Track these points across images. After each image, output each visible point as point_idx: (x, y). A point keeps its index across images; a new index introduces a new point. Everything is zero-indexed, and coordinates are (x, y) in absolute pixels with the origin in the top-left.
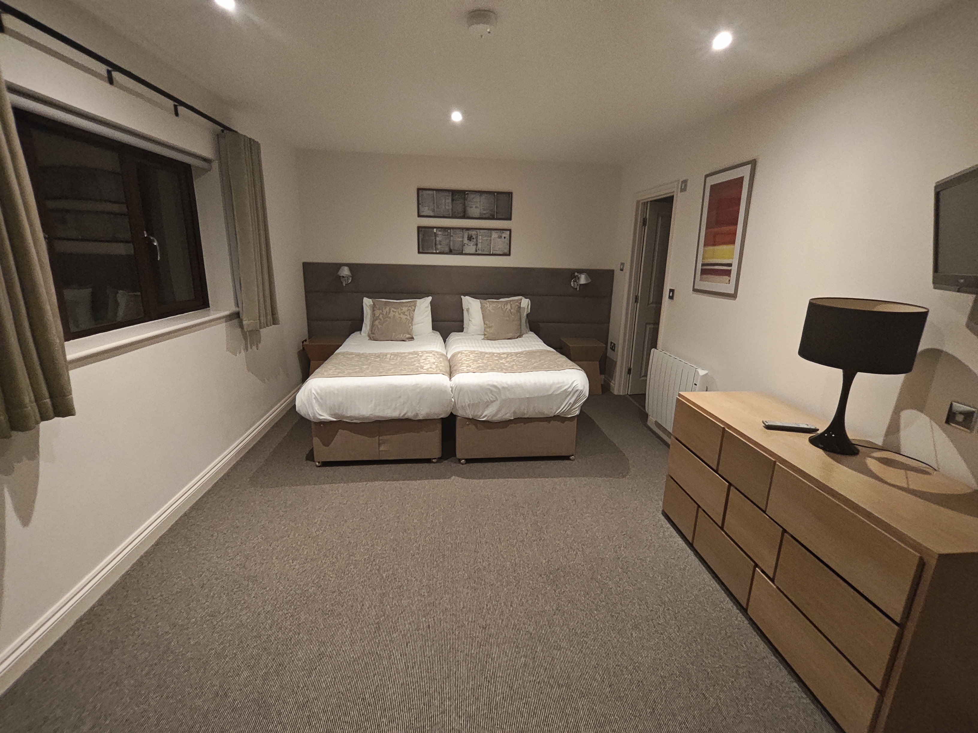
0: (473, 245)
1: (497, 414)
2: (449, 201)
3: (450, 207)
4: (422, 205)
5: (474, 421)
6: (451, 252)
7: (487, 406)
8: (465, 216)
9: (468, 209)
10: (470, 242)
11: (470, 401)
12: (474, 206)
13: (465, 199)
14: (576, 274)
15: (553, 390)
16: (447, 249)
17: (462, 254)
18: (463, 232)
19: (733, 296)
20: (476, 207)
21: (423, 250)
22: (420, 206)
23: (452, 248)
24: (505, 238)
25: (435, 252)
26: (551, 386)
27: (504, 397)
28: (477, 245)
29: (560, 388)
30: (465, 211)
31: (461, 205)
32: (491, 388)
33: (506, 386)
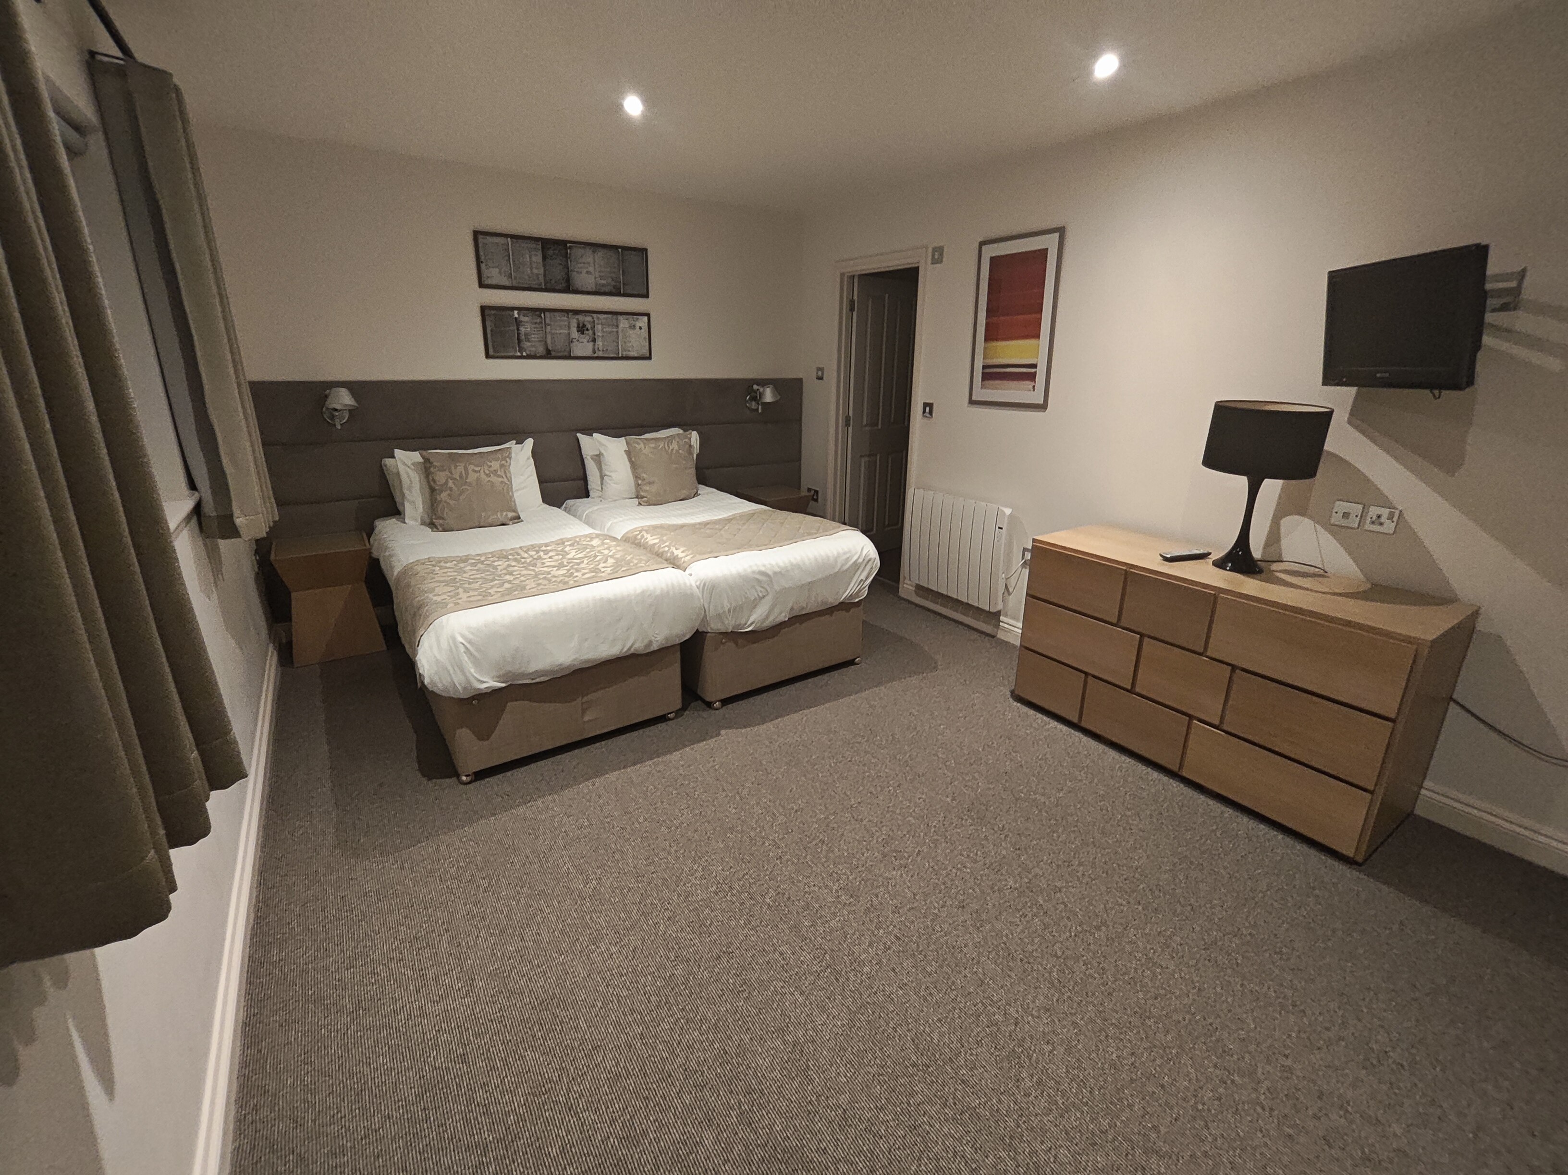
0: (588, 342)
1: (767, 617)
2: (538, 258)
3: (542, 271)
4: (486, 265)
5: (735, 637)
6: (548, 355)
7: (755, 607)
8: (568, 288)
9: (574, 275)
10: (582, 336)
11: (731, 604)
12: (584, 271)
13: (566, 257)
14: (755, 387)
15: (839, 565)
16: (541, 350)
17: (569, 357)
18: (568, 317)
19: (1043, 407)
20: (588, 273)
21: (494, 351)
22: (483, 266)
23: (550, 348)
24: (640, 328)
25: (519, 354)
26: (836, 560)
27: (777, 588)
28: (594, 340)
29: (848, 559)
30: (568, 280)
31: (562, 267)
32: (757, 576)
33: (777, 570)
